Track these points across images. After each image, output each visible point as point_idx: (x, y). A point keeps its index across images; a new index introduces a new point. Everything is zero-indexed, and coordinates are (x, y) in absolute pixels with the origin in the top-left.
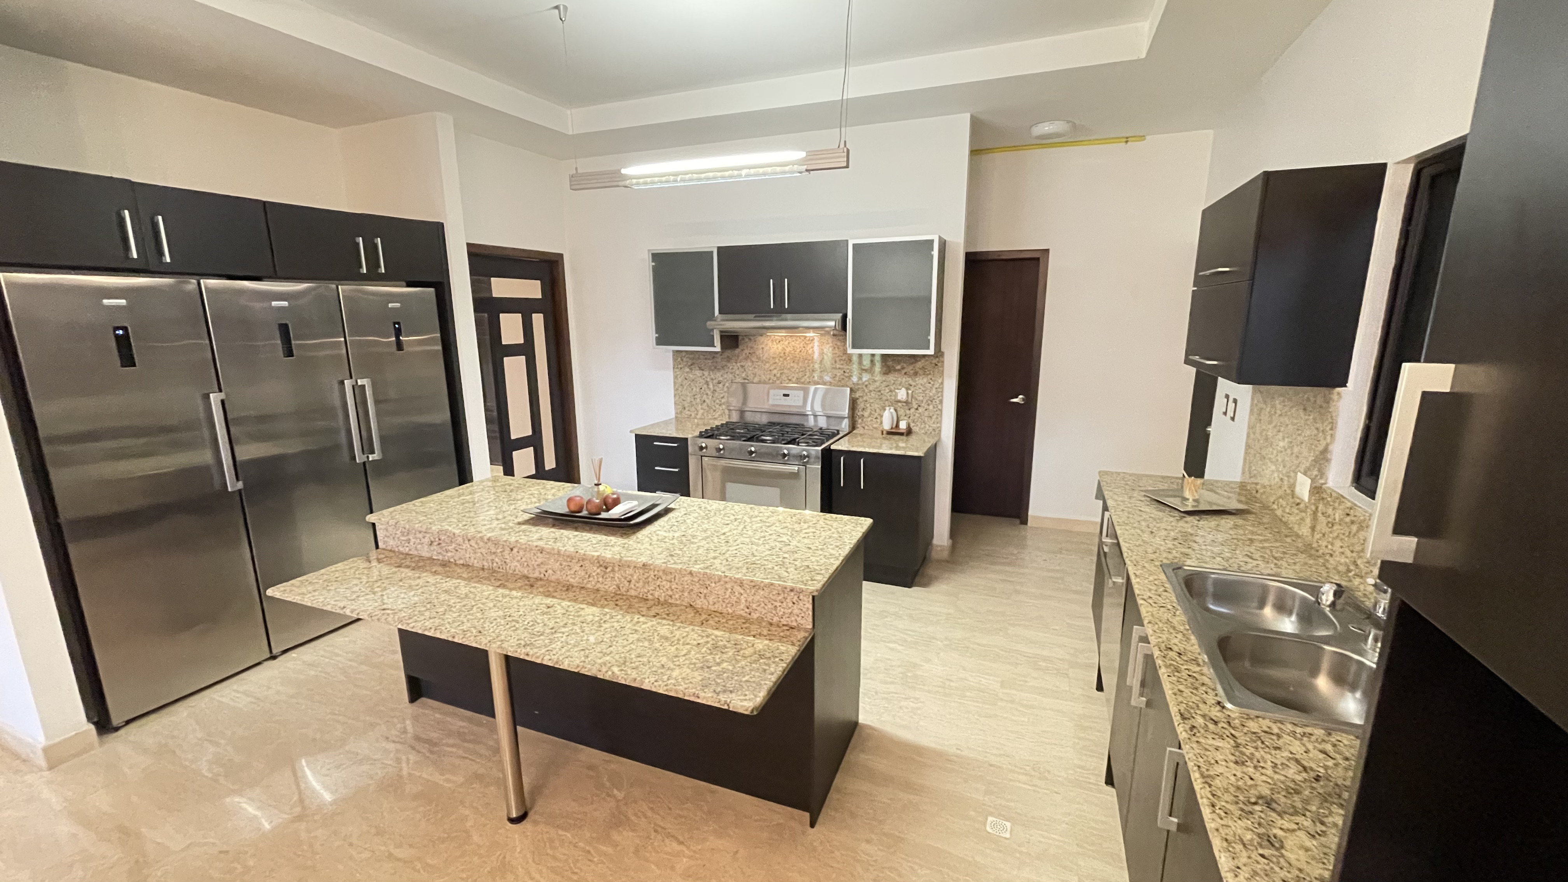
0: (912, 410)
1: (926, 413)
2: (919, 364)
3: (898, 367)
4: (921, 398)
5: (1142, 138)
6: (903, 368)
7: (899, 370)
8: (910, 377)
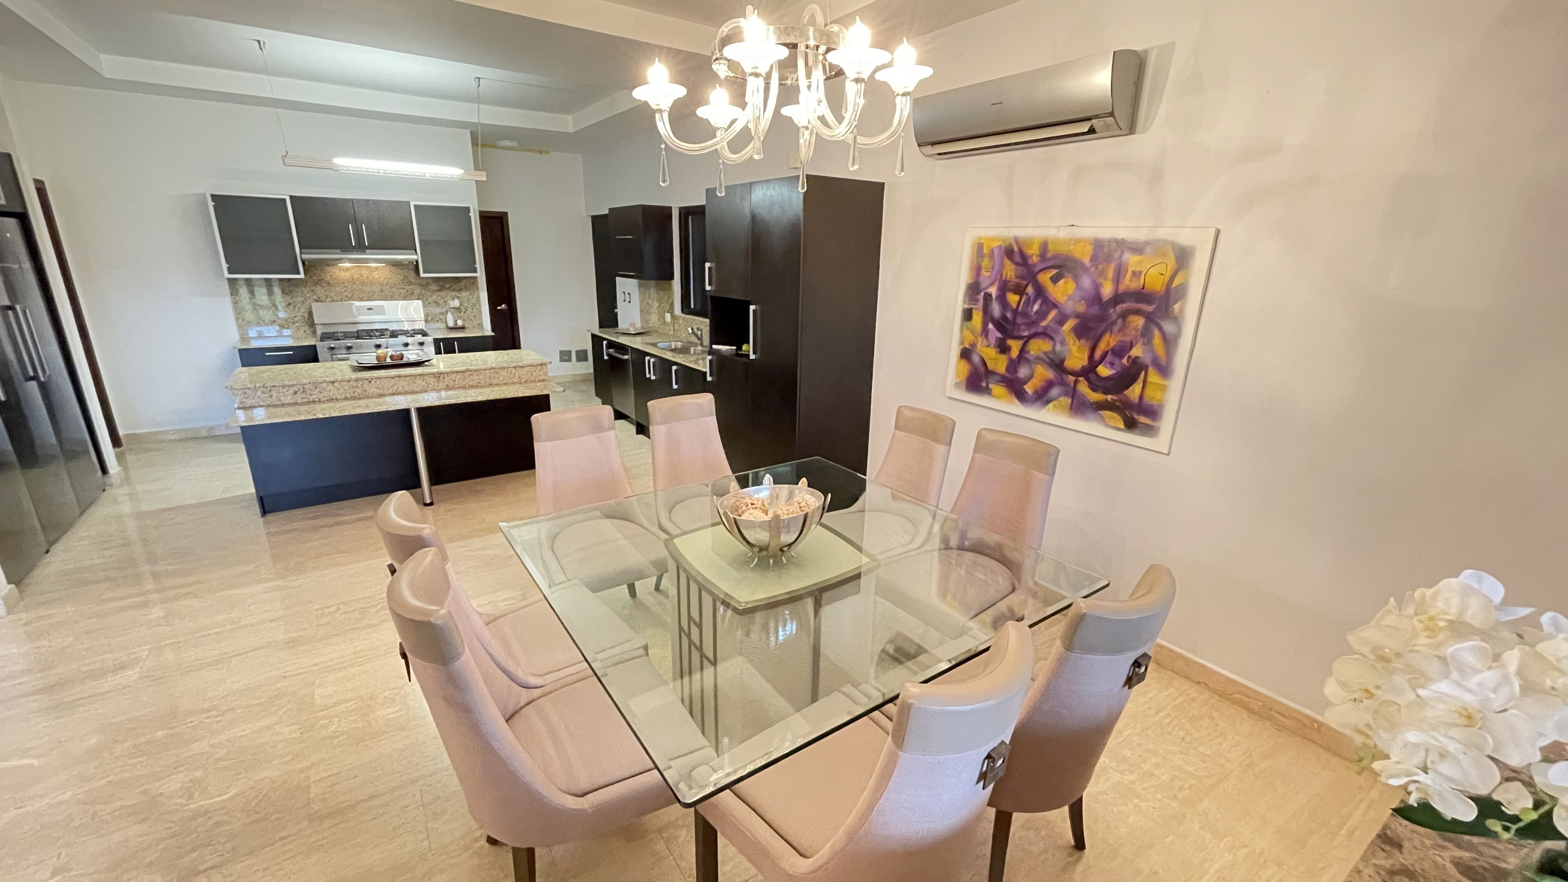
0: (462, 313)
1: (472, 315)
2: (463, 283)
3: (448, 286)
4: (466, 305)
5: (548, 152)
6: (451, 286)
7: (448, 288)
8: (457, 291)
